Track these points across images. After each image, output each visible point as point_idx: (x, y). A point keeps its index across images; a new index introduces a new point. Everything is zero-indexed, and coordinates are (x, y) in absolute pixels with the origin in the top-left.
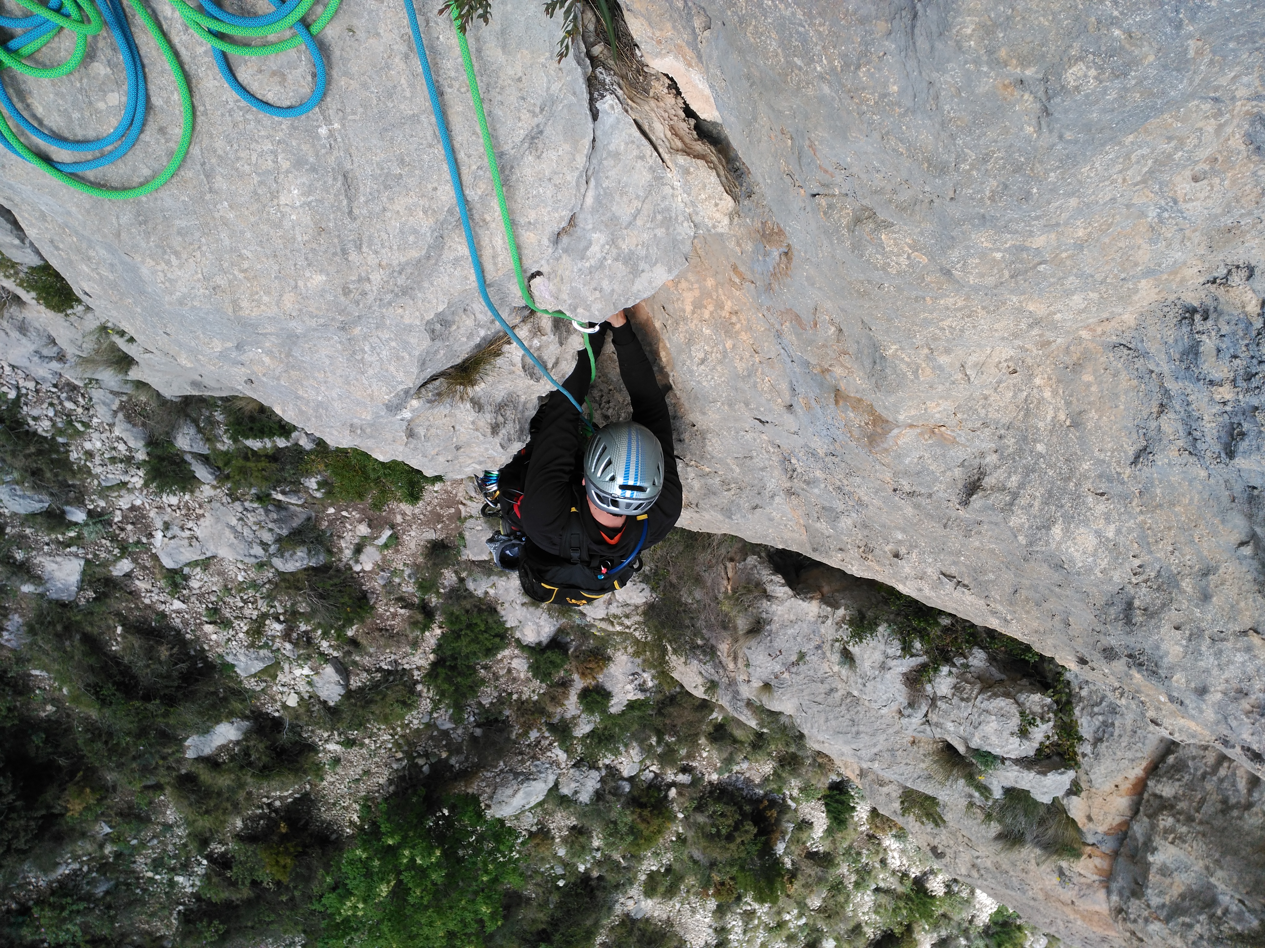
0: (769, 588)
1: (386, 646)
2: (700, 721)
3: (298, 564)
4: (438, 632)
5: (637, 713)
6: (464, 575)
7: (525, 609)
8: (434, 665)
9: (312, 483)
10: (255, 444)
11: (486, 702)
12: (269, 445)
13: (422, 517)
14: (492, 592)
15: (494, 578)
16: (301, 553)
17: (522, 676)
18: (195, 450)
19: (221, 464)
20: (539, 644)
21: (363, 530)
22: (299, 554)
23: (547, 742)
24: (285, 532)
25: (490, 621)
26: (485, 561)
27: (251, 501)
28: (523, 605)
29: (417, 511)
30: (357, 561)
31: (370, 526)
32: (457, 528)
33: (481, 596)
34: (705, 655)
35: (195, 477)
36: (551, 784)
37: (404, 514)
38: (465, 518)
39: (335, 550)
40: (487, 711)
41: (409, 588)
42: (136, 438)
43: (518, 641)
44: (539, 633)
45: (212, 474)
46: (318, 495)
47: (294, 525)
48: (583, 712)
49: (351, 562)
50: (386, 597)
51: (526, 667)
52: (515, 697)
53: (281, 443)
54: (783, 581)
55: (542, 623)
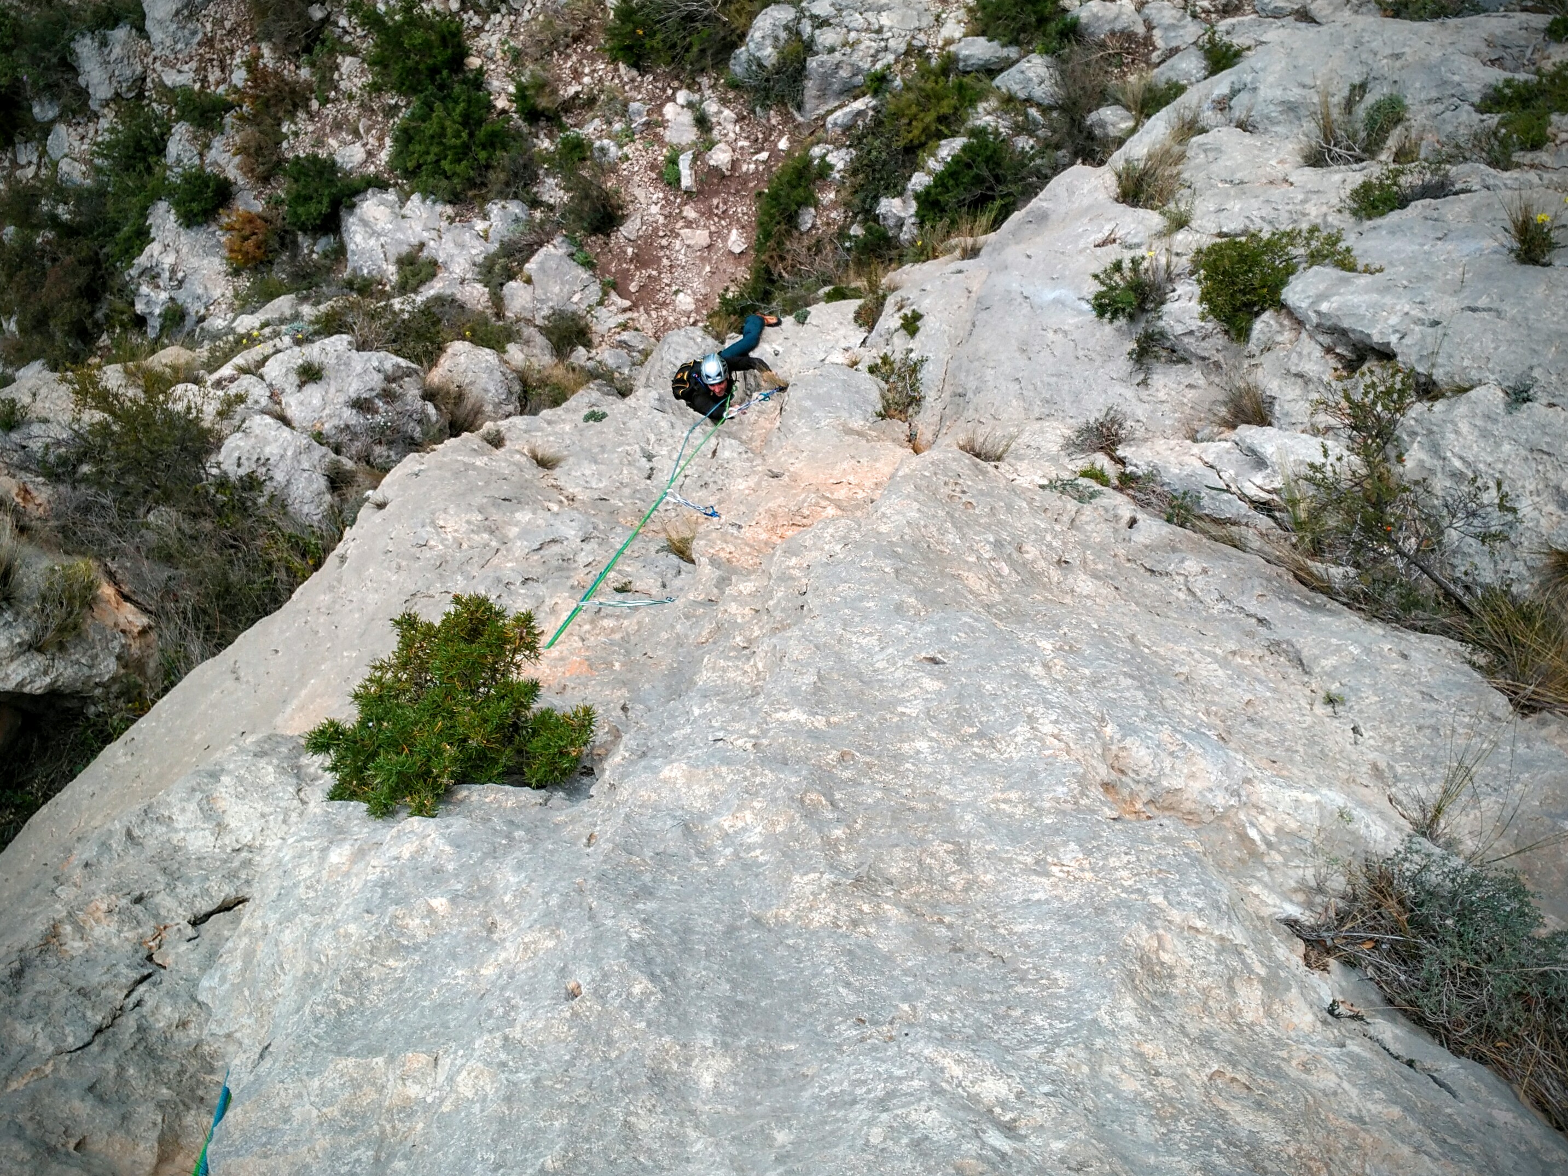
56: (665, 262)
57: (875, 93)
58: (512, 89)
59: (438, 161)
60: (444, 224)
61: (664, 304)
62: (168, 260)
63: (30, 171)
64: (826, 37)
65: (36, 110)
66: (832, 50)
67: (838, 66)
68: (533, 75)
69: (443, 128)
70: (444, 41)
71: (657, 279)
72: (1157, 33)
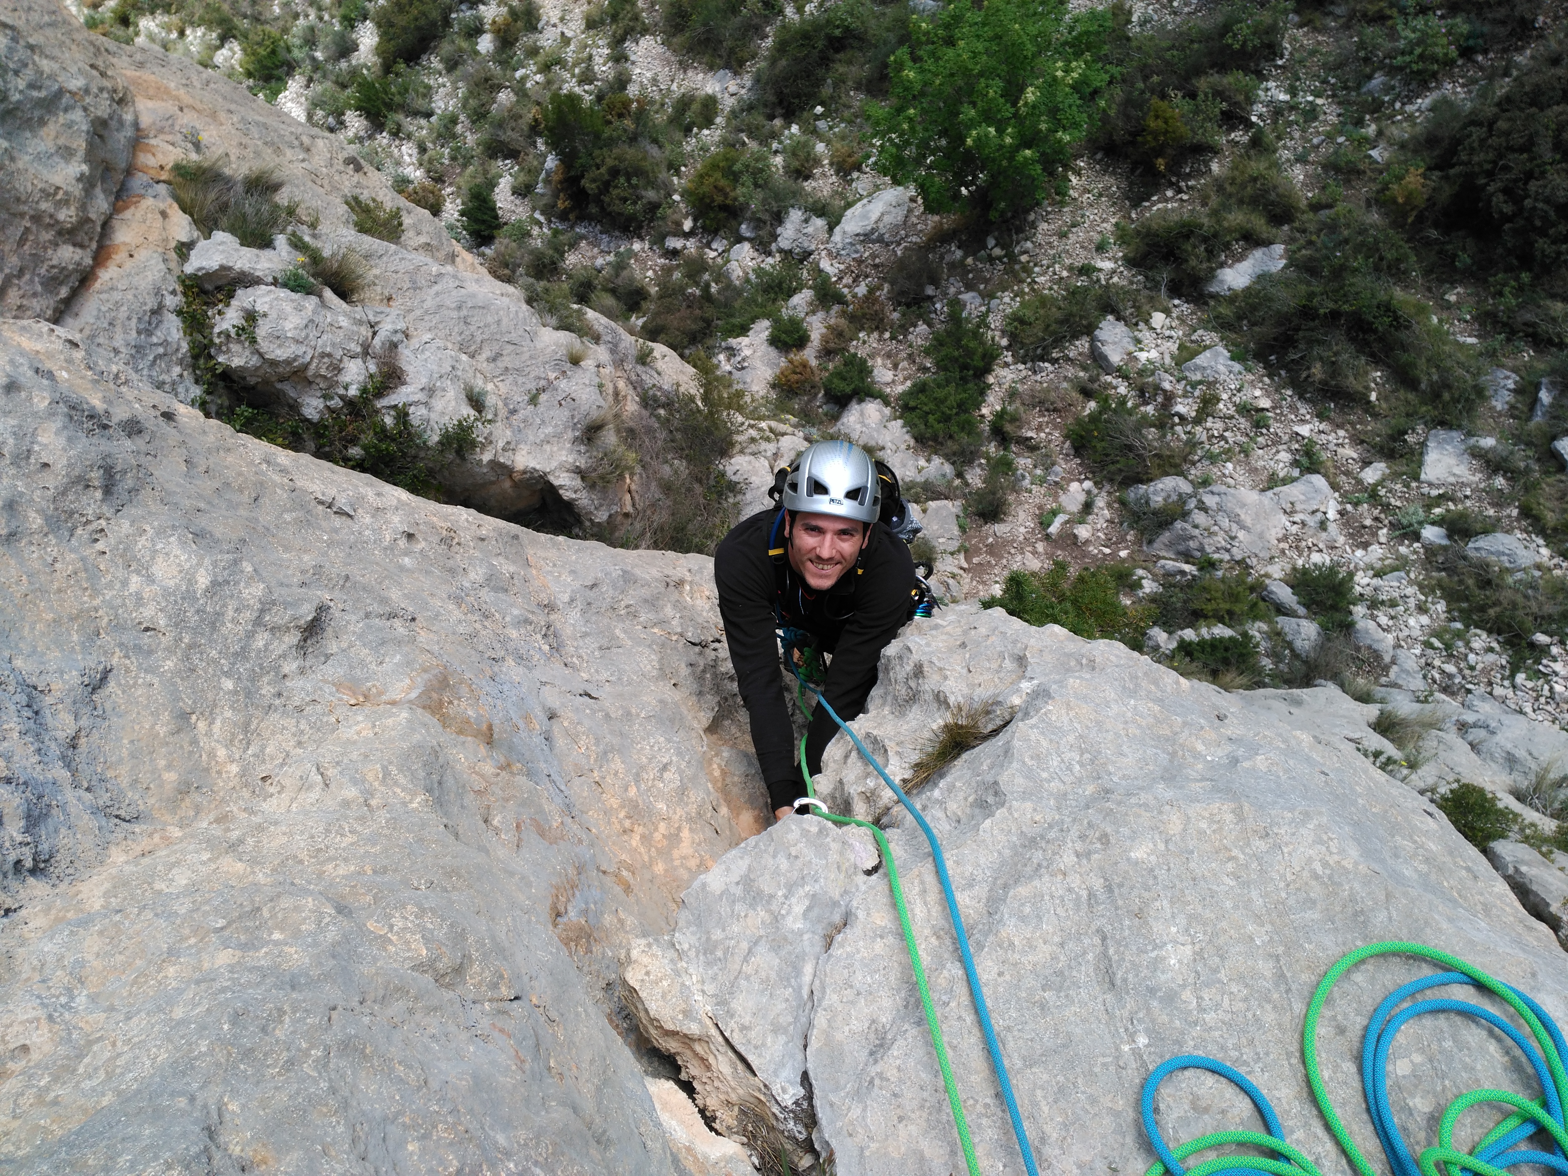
0: (578, 483)
1: (1048, 390)
2: (657, 314)
3: (1160, 486)
4: (985, 411)
5: (737, 321)
6: (957, 482)
7: (881, 443)
8: (988, 370)
9: (1149, 586)
10: (1221, 631)
11: (922, 328)
12: (1204, 631)
13: (1013, 551)
14: (922, 462)
15: (920, 479)
16: (1157, 500)
17: (879, 361)
18: (1293, 620)
19: (1262, 604)
20: (861, 401)
21: (1083, 532)
22: (1160, 499)
23: (844, 281)
24: (1179, 524)
25: (922, 427)
26: (933, 499)
27: (1221, 561)
28: (883, 448)
29: (1019, 558)
30: (1089, 492)
31: (1075, 537)
32: (968, 539)
33: (935, 457)
34: (655, 395)
35: (1292, 587)
36: (837, 230)
37: (1035, 553)
38: (959, 551)
39: (1116, 505)
40: (920, 317)
41: (1023, 462)
42: (1367, 632)
43: (887, 403)
44: (862, 414)
45: (1272, 592)
46: (1140, 572)
47: (1167, 534)
48: (803, 320)
49: (1096, 491)
50: (1051, 451)
51: (876, 372)
52: (887, 335)
53: (1189, 634)
54: (561, 492)
55: (858, 426)
56: (1004, 561)
57: (1200, 569)
58: (998, 408)
59: (927, 413)
60: (903, 447)
61: (984, 583)
62: (747, 352)
63: (713, 254)
64: (1199, 518)
65: (743, 226)
66: (1196, 527)
67: (1192, 538)
68: (1016, 410)
69: (946, 399)
70: (984, 356)
71: (992, 567)
72: (1395, 669)
